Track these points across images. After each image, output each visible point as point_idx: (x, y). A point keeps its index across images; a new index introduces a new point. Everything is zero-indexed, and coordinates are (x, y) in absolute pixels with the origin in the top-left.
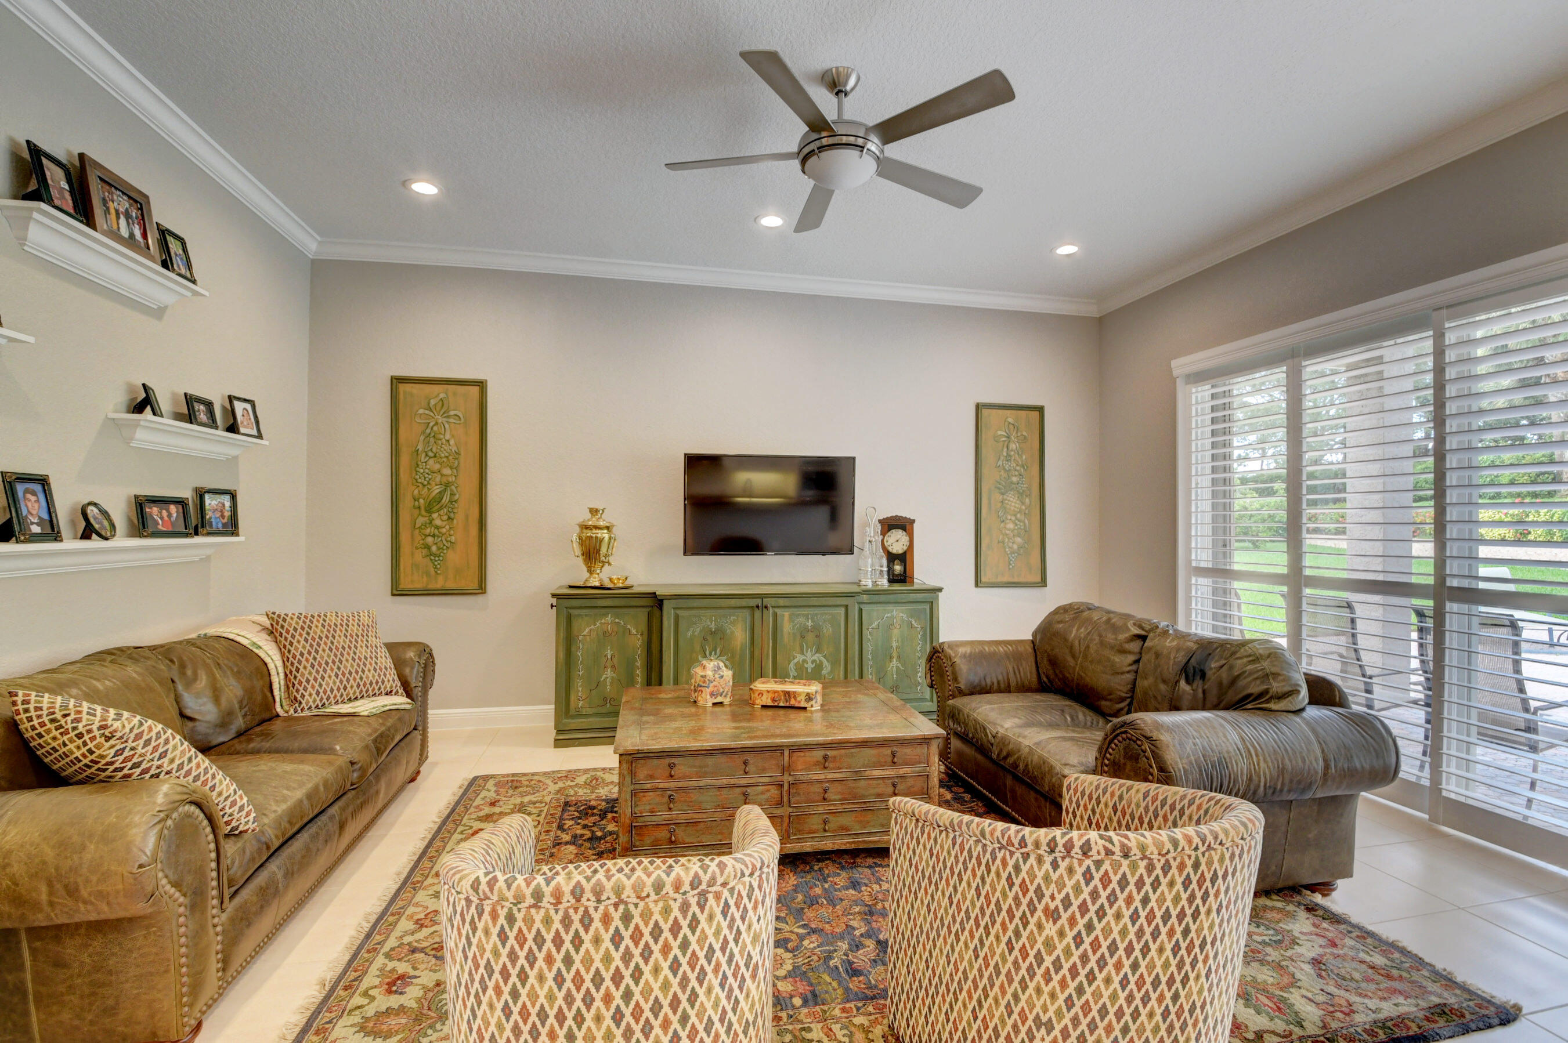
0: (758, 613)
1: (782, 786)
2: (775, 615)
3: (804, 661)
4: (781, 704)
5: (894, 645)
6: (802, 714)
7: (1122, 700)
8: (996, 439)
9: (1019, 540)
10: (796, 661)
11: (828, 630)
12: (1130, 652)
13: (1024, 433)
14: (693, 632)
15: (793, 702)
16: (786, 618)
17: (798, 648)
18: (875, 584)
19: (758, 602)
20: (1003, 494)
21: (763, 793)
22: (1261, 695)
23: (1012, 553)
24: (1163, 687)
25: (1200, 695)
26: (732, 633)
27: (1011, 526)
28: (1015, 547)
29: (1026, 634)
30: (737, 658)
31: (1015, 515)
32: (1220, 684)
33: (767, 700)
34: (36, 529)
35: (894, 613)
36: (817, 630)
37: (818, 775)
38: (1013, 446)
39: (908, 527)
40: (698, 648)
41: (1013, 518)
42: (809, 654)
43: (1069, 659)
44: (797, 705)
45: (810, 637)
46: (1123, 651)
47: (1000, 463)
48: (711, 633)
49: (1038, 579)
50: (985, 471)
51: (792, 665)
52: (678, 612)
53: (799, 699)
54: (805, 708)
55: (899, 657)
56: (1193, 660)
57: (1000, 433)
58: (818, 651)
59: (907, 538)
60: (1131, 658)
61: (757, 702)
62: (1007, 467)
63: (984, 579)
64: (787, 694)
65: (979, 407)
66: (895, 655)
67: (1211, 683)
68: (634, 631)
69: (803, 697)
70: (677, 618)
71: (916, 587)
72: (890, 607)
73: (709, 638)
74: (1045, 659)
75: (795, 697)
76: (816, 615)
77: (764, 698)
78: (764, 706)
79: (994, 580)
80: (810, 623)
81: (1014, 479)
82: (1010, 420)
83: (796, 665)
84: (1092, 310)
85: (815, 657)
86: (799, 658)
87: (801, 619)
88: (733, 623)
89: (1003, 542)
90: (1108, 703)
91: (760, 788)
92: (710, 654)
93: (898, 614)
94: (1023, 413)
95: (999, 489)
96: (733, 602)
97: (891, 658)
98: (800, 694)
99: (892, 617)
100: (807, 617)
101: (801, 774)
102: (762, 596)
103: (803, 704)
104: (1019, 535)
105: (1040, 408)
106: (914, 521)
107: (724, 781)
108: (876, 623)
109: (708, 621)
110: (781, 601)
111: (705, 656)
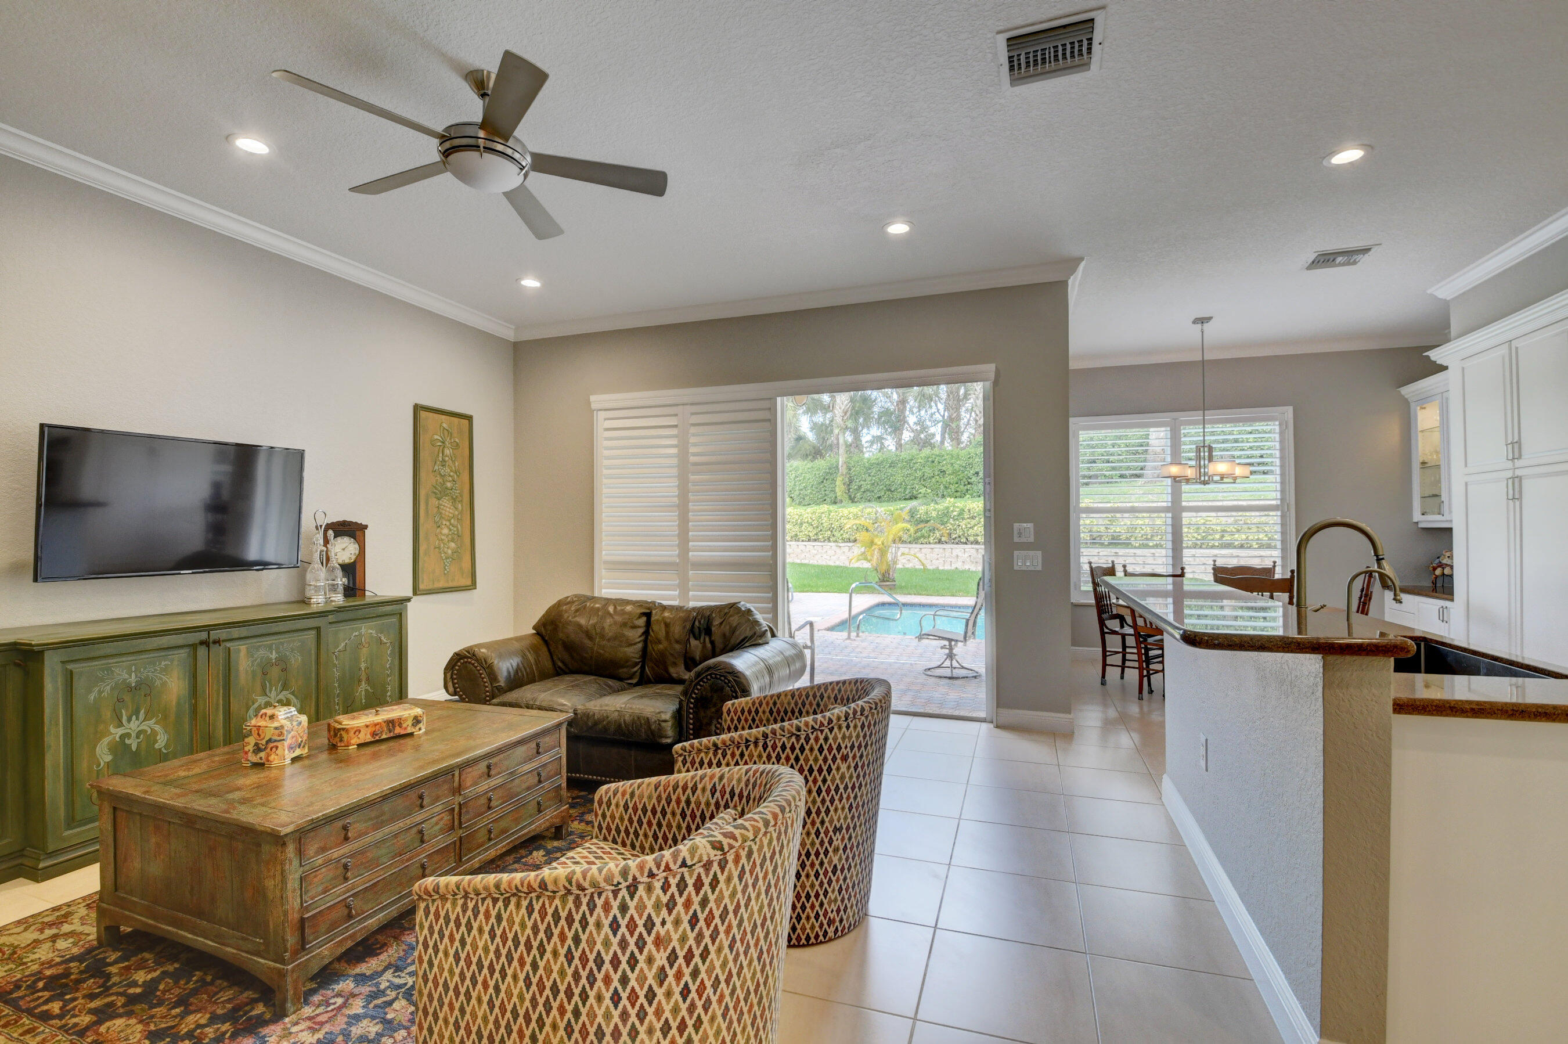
0: (202, 651)
1: (453, 809)
2: (228, 651)
3: (267, 704)
4: (384, 736)
5: (363, 666)
6: (409, 741)
7: (636, 664)
8: (433, 443)
9: (453, 545)
10: (256, 705)
11: (296, 660)
12: (639, 627)
13: (457, 440)
14: (100, 692)
15: (398, 731)
16: (243, 654)
17: (258, 687)
19: (203, 636)
20: (439, 499)
21: (437, 824)
22: (752, 637)
23: (447, 558)
24: (677, 647)
25: (709, 645)
26: (164, 684)
27: (445, 531)
28: (450, 552)
29: (528, 629)
30: (172, 717)
31: (449, 521)
32: (724, 635)
33: (365, 737)
35: (363, 630)
36: (283, 663)
37: (484, 786)
38: (447, 452)
39: (358, 533)
40: (107, 714)
41: (448, 524)
42: (273, 693)
43: (587, 642)
44: (403, 732)
45: (275, 672)
46: (634, 627)
47: (436, 467)
48: (130, 689)
49: (469, 582)
50: (423, 474)
51: (251, 712)
52: (70, 667)
53: (404, 725)
54: (411, 734)
55: (368, 679)
56: (697, 623)
57: (436, 437)
58: (285, 687)
59: (357, 546)
60: (641, 631)
61: (353, 742)
62: (442, 472)
63: (422, 586)
64: (391, 723)
65: (417, 409)
66: (364, 677)
67: (717, 636)
69: (410, 722)
70: (69, 678)
71: (368, 600)
72: (357, 625)
73: (127, 698)
74: (560, 647)
75: (400, 725)
76: (282, 644)
77: (362, 735)
78: (360, 746)
79: (431, 587)
80: (274, 656)
81: (449, 485)
82: (444, 425)
84: (510, 334)
85: (280, 696)
86: (261, 701)
87: (262, 652)
88: (165, 670)
89: (439, 548)
90: (625, 670)
91: (434, 819)
92: (129, 720)
93: (367, 630)
94: (456, 420)
95: (434, 493)
96: (165, 641)
97: (360, 681)
98: (406, 720)
99: (360, 635)
100: (270, 647)
101: (469, 792)
102: (208, 628)
103: (409, 730)
104: (453, 540)
105: (469, 418)
106: (366, 527)
107: (401, 825)
108: (343, 645)
109: (125, 672)
110: (236, 632)
111: (120, 725)
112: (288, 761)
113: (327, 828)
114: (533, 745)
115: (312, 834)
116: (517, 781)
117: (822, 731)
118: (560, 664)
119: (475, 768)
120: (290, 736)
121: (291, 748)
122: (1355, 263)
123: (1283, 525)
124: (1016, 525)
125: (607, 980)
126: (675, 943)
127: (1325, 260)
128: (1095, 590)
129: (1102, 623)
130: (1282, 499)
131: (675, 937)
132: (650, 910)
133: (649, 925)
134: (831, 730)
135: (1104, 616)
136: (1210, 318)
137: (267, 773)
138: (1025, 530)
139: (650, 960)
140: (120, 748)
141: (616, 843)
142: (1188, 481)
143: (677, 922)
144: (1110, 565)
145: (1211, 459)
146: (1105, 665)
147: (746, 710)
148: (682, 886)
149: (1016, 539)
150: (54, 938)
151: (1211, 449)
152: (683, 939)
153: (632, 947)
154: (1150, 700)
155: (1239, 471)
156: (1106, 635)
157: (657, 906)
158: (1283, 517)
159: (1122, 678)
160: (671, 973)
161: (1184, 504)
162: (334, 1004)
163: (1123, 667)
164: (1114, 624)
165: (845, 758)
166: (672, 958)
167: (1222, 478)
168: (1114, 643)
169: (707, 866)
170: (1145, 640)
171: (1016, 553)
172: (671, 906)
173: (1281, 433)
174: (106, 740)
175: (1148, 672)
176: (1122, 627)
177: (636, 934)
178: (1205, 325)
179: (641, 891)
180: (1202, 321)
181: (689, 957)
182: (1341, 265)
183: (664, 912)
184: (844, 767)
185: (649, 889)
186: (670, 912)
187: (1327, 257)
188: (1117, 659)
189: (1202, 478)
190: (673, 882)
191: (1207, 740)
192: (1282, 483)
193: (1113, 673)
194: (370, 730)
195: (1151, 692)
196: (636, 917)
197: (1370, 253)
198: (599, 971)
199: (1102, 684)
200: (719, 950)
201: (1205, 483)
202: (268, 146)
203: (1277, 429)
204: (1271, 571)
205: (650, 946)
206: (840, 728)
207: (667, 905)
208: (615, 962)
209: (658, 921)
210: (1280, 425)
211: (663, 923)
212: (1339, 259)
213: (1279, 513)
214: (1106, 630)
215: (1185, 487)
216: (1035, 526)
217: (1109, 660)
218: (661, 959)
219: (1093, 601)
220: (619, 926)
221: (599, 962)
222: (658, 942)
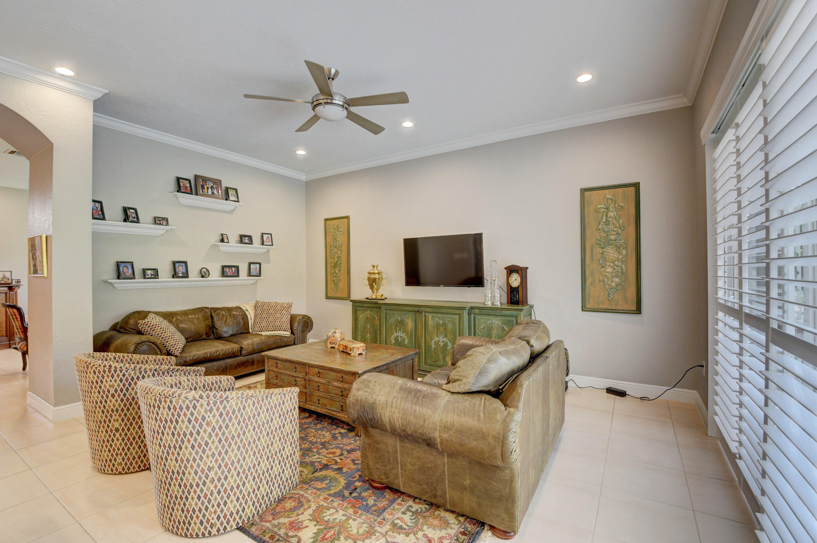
0: (418, 314)
2: (425, 316)
3: (439, 341)
4: (344, 351)
8: (597, 211)
9: (617, 280)
10: (435, 340)
11: (450, 326)
13: (621, 204)
14: (393, 321)
16: (430, 318)
17: (436, 333)
18: (493, 304)
19: (418, 309)
20: (603, 248)
23: (611, 289)
26: (407, 323)
27: (610, 270)
28: (614, 284)
30: (410, 335)
31: (614, 263)
34: (180, 275)
35: (493, 321)
36: (444, 325)
38: (611, 214)
39: (521, 272)
40: (394, 328)
41: (612, 265)
42: (441, 338)
44: (348, 352)
45: (441, 328)
47: (600, 227)
48: (399, 322)
49: (634, 308)
50: (588, 233)
51: (433, 342)
52: (387, 311)
53: (348, 349)
57: (599, 206)
58: (445, 336)
59: (521, 278)
62: (606, 229)
63: (590, 306)
65: (584, 190)
68: (377, 318)
70: (386, 313)
73: (398, 324)
76: (444, 317)
79: (596, 307)
80: (441, 322)
81: (613, 237)
82: (608, 196)
83: (435, 342)
85: (444, 339)
86: (436, 339)
87: (437, 319)
88: (407, 318)
89: (604, 281)
92: (399, 332)
93: (495, 321)
94: (620, 190)
95: (600, 244)
96: (407, 308)
99: (491, 323)
100: (440, 318)
104: (617, 276)
105: (638, 184)
108: (483, 326)
109: (398, 316)
110: (428, 310)
111: (396, 332)
140: (396, 339)
174: (393, 336)
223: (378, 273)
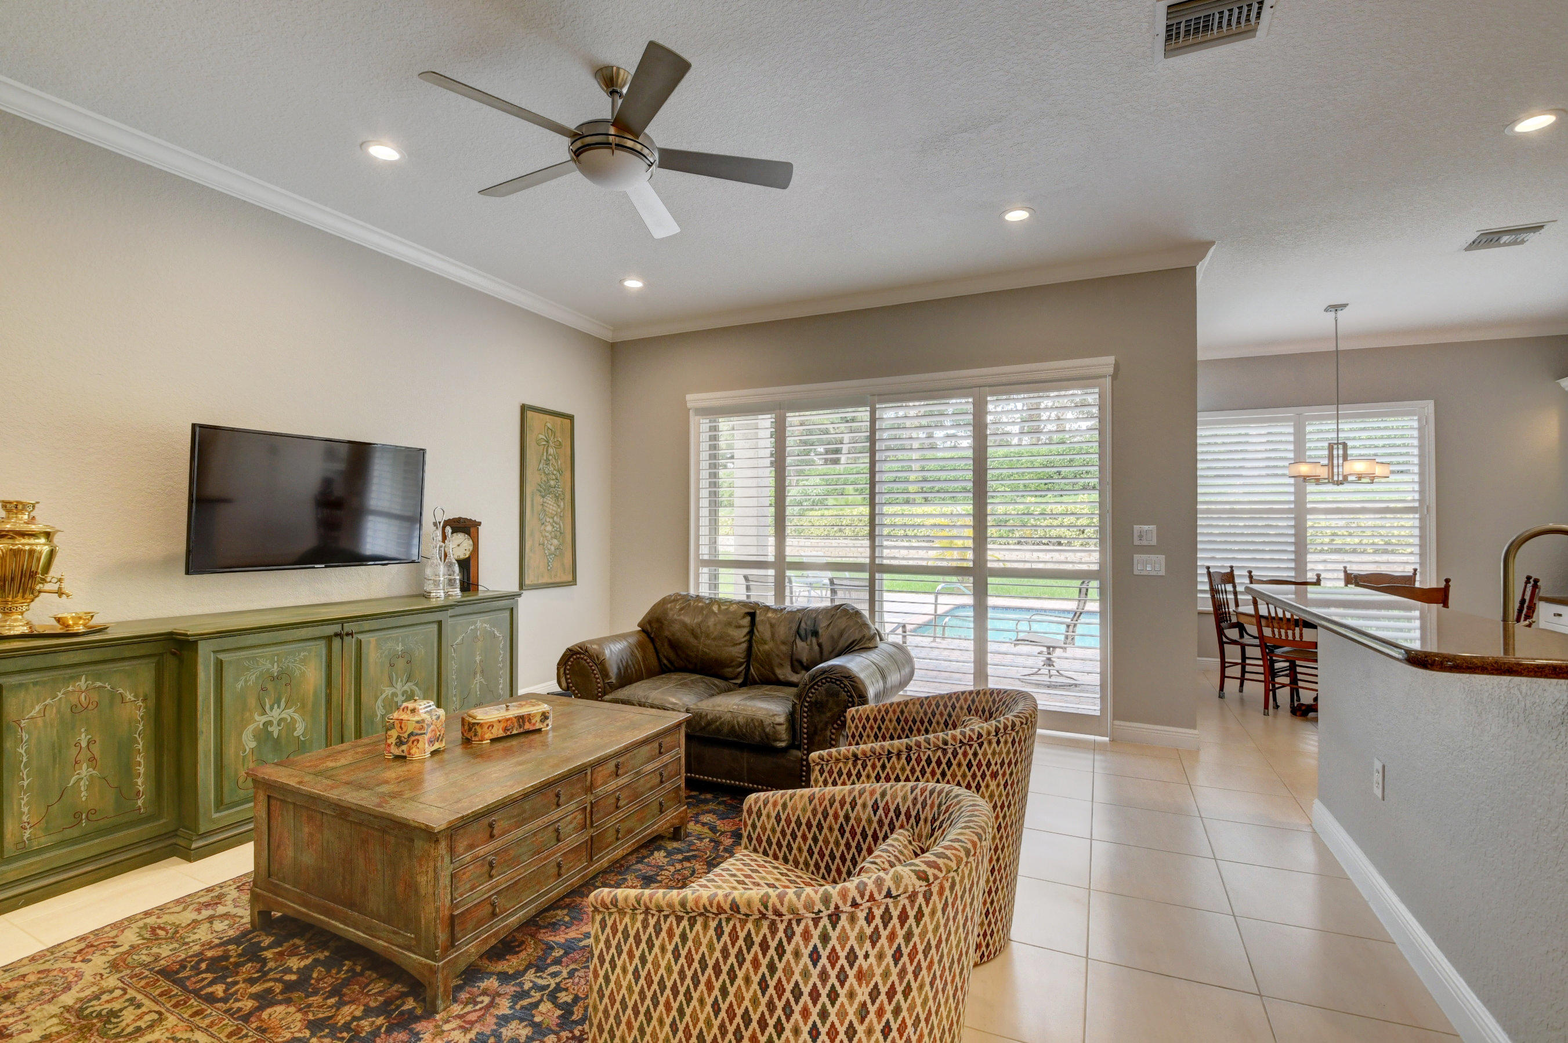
0: (336, 643)
1: (585, 808)
2: (359, 643)
3: (394, 695)
4: (515, 732)
5: (478, 659)
6: (536, 737)
7: (741, 664)
8: (538, 442)
9: (555, 542)
10: (384, 696)
11: (419, 653)
12: (744, 627)
13: (560, 440)
14: (246, 681)
15: (528, 726)
16: (372, 646)
17: (386, 679)
18: (447, 595)
19: (337, 628)
20: (543, 497)
21: (571, 822)
22: (861, 640)
23: (550, 554)
24: (783, 648)
25: (816, 648)
26: (303, 674)
27: (549, 528)
28: (553, 548)
29: (633, 626)
30: (310, 705)
31: (553, 518)
32: (832, 637)
33: (497, 732)
35: (479, 624)
36: (408, 655)
37: (613, 785)
38: (551, 451)
39: (472, 530)
40: (252, 702)
41: (551, 521)
42: (399, 684)
43: (692, 640)
44: (532, 728)
45: (401, 664)
46: (739, 627)
47: (541, 466)
48: (273, 679)
49: (570, 579)
50: (529, 473)
51: (379, 702)
52: (221, 656)
53: (533, 721)
54: (539, 731)
55: (482, 672)
56: (803, 625)
57: (541, 436)
58: (409, 679)
59: (471, 542)
60: (746, 630)
61: (486, 736)
62: (546, 472)
63: (527, 582)
64: (521, 719)
65: (524, 409)
66: (478, 670)
67: (824, 639)
68: (129, 696)
69: (538, 718)
70: (220, 666)
71: (481, 595)
72: (473, 619)
73: (270, 686)
74: (666, 644)
75: (529, 721)
76: (408, 636)
77: (494, 730)
78: (493, 740)
79: (535, 582)
80: (400, 648)
81: (552, 483)
82: (549, 425)
83: (384, 701)
84: (608, 336)
85: (405, 688)
86: (388, 691)
87: (389, 644)
88: (303, 661)
89: (543, 545)
90: (730, 669)
91: (569, 818)
92: (272, 709)
93: (481, 623)
94: (558, 420)
95: (539, 491)
96: (304, 633)
97: (475, 673)
98: (535, 715)
99: (476, 629)
100: (397, 640)
101: (600, 790)
102: (342, 621)
103: (537, 726)
104: (555, 537)
105: (571, 418)
106: (479, 524)
107: (540, 823)
108: (460, 638)
109: (268, 662)
110: (367, 625)
111: (264, 712)
112: (428, 755)
113: (475, 826)
114: (656, 745)
115: (462, 831)
116: (642, 781)
117: (971, 746)
118: (665, 662)
119: (605, 767)
120: (430, 730)
121: (431, 742)
122: (1523, 242)
123: (1422, 528)
124: (1136, 527)
125: (805, 1013)
126: (877, 978)
127: (1489, 239)
128: (1213, 597)
129: (1220, 632)
130: (1421, 501)
131: (878, 972)
132: (852, 941)
133: (852, 958)
134: (981, 745)
135: (1223, 625)
136: (1345, 306)
137: (410, 767)
138: (1147, 532)
139: (851, 995)
140: (264, 736)
141: (768, 855)
142: (1318, 481)
143: (881, 956)
144: (1228, 570)
145: (1345, 457)
146: (1223, 677)
147: (872, 717)
148: (886, 917)
149: (1137, 542)
150: (211, 919)
151: (1345, 445)
152: (886, 975)
153: (833, 980)
154: (1275, 715)
155: (1379, 470)
156: (1226, 646)
157: (861, 938)
158: (1421, 519)
159: (1241, 691)
160: (872, 1009)
161: (1309, 506)
162: (482, 1002)
163: (1242, 679)
164: (1233, 633)
165: (994, 775)
166: (874, 994)
167: (1360, 478)
168: (1233, 653)
169: (913, 897)
170: (1272, 652)
171: (1136, 557)
172: (874, 938)
173: (1421, 429)
174: (251, 727)
175: (1273, 686)
176: (1242, 636)
177: (838, 967)
178: (1339, 312)
179: (844, 921)
180: (1336, 308)
181: (891, 993)
182: (1505, 244)
183: (868, 944)
184: (993, 785)
185: (853, 919)
186: (873, 945)
187: (1490, 237)
188: (1235, 671)
189: (1336, 478)
190: (878, 913)
191: (1384, 767)
192: (1422, 483)
193: (1232, 685)
194: (502, 725)
195: (1276, 707)
196: (838, 948)
197: (1542, 231)
198: (797, 1003)
199: (1220, 697)
200: (921, 987)
201: (1339, 483)
202: (399, 152)
203: (1416, 424)
204: (1411, 579)
205: (852, 980)
206: (990, 743)
207: (871, 937)
208: (815, 995)
209: (861, 954)
210: (1419, 420)
211: (866, 956)
212: (1505, 239)
213: (1417, 516)
214: (1225, 640)
215: (1311, 488)
216: (1158, 529)
217: (1229, 672)
218: (863, 994)
219: (1211, 609)
220: (819, 957)
221: (797, 993)
222: (860, 976)
223: (48, 535)
